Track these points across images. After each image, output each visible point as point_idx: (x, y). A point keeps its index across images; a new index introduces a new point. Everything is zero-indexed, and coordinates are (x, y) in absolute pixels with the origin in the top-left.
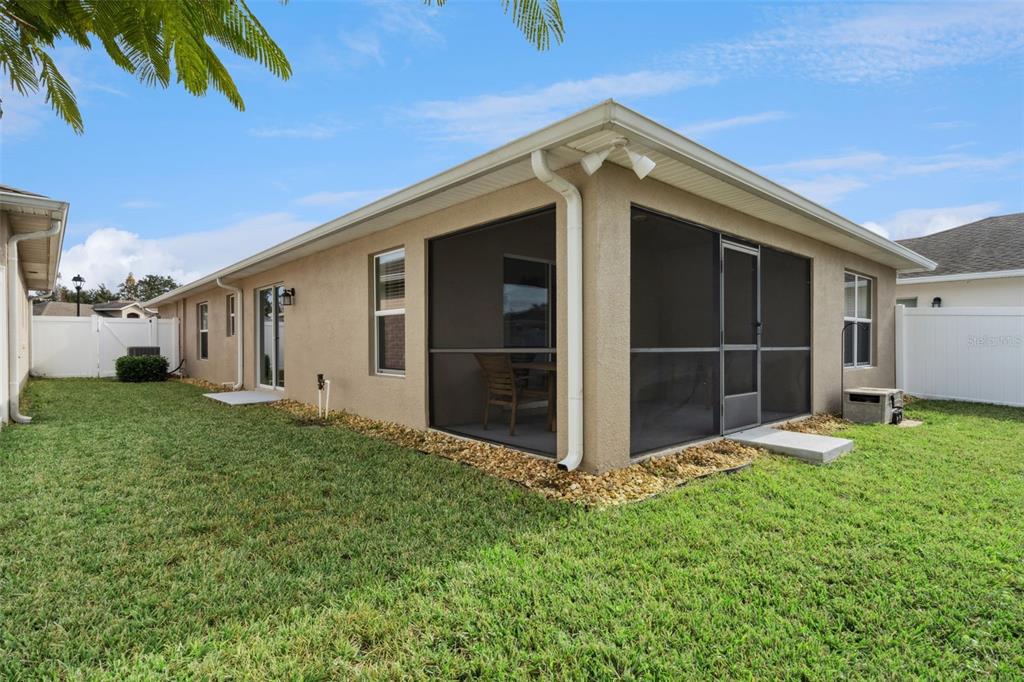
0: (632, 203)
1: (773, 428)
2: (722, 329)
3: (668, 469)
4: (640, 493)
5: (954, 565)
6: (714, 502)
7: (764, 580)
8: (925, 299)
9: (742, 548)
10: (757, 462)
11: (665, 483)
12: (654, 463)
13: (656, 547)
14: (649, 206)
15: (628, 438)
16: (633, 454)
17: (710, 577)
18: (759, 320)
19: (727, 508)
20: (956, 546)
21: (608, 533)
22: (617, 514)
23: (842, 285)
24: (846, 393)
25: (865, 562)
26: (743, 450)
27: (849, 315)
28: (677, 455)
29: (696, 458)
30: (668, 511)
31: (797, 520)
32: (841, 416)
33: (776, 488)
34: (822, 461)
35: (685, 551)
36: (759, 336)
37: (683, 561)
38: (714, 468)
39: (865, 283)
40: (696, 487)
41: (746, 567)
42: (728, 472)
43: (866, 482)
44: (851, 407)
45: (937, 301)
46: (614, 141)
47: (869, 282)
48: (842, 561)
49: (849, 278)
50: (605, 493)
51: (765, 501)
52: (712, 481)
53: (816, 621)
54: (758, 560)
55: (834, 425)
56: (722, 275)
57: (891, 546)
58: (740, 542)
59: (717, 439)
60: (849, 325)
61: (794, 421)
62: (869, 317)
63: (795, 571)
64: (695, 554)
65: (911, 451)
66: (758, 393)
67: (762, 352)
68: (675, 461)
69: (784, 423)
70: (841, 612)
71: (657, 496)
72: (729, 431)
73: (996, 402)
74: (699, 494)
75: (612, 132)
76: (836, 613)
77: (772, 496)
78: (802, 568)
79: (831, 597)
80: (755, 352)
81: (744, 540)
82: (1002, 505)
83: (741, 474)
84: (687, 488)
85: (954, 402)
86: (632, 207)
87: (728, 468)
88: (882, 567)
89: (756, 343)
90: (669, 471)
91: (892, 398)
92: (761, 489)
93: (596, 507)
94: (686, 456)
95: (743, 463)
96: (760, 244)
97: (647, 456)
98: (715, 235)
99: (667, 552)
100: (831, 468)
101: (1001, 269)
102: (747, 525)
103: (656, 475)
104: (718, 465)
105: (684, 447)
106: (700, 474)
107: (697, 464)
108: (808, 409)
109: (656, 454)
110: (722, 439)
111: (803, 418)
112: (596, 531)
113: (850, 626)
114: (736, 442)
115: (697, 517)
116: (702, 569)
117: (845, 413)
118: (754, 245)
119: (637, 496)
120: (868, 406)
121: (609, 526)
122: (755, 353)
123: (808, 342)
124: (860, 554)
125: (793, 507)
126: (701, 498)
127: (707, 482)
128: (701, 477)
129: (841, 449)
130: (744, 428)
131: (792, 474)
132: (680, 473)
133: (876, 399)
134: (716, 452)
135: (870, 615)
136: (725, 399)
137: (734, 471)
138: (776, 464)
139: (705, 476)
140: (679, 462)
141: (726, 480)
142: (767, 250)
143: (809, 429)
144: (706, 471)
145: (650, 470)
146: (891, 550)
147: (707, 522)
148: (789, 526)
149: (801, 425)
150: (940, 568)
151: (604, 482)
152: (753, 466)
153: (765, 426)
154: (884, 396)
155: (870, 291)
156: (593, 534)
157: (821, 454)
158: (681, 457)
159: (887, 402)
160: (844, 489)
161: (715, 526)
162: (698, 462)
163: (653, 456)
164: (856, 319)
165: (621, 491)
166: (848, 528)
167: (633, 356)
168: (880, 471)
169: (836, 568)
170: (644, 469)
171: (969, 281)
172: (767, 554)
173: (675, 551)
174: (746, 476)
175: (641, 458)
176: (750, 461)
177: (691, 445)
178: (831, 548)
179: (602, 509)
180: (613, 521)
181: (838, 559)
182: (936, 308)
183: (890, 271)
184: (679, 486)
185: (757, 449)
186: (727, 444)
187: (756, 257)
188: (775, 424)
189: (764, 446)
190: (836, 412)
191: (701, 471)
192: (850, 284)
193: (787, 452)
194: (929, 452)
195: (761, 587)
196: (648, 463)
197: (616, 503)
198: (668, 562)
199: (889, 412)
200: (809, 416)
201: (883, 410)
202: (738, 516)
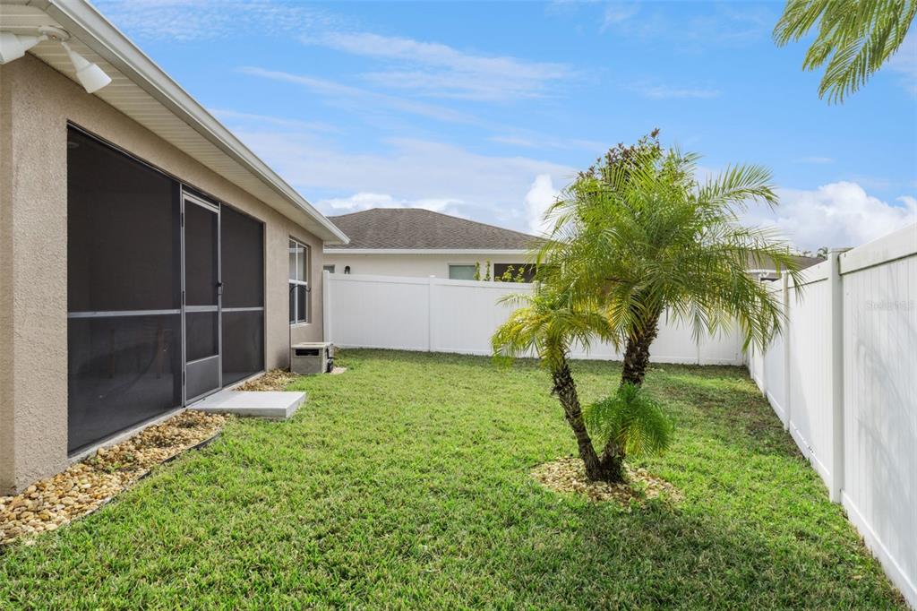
0: (69, 121)
1: (234, 390)
2: (183, 288)
3: (124, 459)
4: (89, 503)
5: (399, 486)
6: (190, 487)
7: (261, 561)
8: (340, 267)
9: (232, 532)
10: (226, 429)
11: (123, 478)
12: (103, 457)
13: (126, 568)
14: (93, 131)
15: (64, 432)
16: (71, 452)
17: (204, 582)
18: (220, 281)
19: (206, 490)
20: (395, 469)
21: (46, 576)
22: (57, 543)
23: (287, 251)
24: (293, 349)
25: (341, 506)
26: (209, 419)
27: (291, 278)
28: (133, 440)
29: (158, 438)
30: (133, 516)
31: (278, 483)
32: (289, 370)
33: (250, 453)
34: (285, 417)
35: (168, 561)
36: (220, 297)
37: (165, 574)
38: (182, 446)
39: (302, 250)
40: (164, 474)
41: (241, 553)
42: (197, 447)
43: (323, 429)
44: (297, 361)
45: (348, 269)
46: (46, 28)
47: (305, 249)
48: (325, 512)
49: (292, 245)
50: (32, 517)
51: (242, 470)
52: (181, 463)
53: (317, 584)
54: (251, 540)
55: (285, 379)
56: (183, 230)
57: (355, 484)
58: (229, 525)
59: (179, 412)
60: (292, 286)
61: (252, 379)
62: (305, 280)
63: (288, 538)
64: (180, 559)
65: (347, 394)
66: (219, 357)
67: (223, 313)
68: (132, 447)
69: (242, 383)
70: (335, 565)
71: (113, 501)
72: (191, 400)
73: (386, 347)
74: (170, 482)
75: (45, 15)
76: (331, 567)
77: (248, 463)
78: (294, 532)
79: (323, 553)
80: (217, 313)
81: (233, 523)
82: (411, 427)
83: (212, 447)
84: (155, 479)
85: (362, 349)
86: (68, 127)
87: (197, 442)
88: (354, 507)
89: (217, 304)
90: (127, 463)
91: (327, 350)
92: (237, 458)
93: (18, 543)
94: (145, 438)
95: (212, 434)
96: (221, 202)
97: (91, 450)
98: (174, 184)
99: (142, 571)
100: (293, 422)
101: (385, 247)
102: (231, 504)
103: (108, 472)
104: (186, 442)
105: (141, 428)
106: (166, 457)
107: (160, 446)
108: (262, 367)
109: (105, 444)
110: (183, 410)
111: (259, 375)
112: (23, 580)
113: (344, 575)
114: (200, 411)
115: (173, 511)
116: (190, 575)
117: (292, 368)
118: (215, 201)
119: (85, 507)
120: (310, 359)
121: (47, 565)
122: (215, 314)
123: (262, 303)
124: (335, 499)
125: (270, 470)
126: (174, 485)
127: (177, 464)
128: (168, 461)
129: (298, 402)
130: (206, 394)
131: (262, 436)
132: (141, 461)
133: (315, 352)
134: (180, 426)
135: (356, 556)
136: (186, 365)
137: (204, 444)
138: (245, 428)
139: (174, 458)
140: (138, 449)
141: (198, 457)
142: (226, 209)
143: (265, 387)
144: (173, 452)
145: (99, 467)
146: (356, 488)
147: (186, 514)
148: (272, 492)
149: (258, 383)
150: (391, 493)
151: (28, 502)
152: (222, 434)
153: (226, 389)
154: (322, 349)
155: (306, 257)
156: (19, 588)
157: (284, 410)
158: (138, 442)
159: (324, 354)
160: (309, 439)
161: (197, 516)
162: (160, 442)
163: (101, 447)
164: (298, 282)
165: (59, 507)
166: (322, 478)
167: (71, 322)
168: (330, 415)
169: (321, 521)
170: (90, 469)
171: (366, 255)
172: (258, 530)
173: (153, 566)
174: (216, 447)
175: (83, 455)
176: (219, 429)
177: (150, 424)
178: (312, 502)
179: (29, 543)
180: (52, 555)
181: (321, 511)
182: (347, 274)
183: (319, 241)
184: (143, 477)
185: (224, 415)
186: (191, 415)
187: (215, 215)
188: (235, 386)
189: (230, 411)
190: (285, 367)
191: (167, 453)
192: (292, 250)
193: (254, 413)
194: (359, 394)
195: (260, 569)
196: (95, 458)
197: (51, 526)
198: (147, 584)
199: (325, 362)
200: (263, 374)
201: (321, 361)
202: (219, 496)
